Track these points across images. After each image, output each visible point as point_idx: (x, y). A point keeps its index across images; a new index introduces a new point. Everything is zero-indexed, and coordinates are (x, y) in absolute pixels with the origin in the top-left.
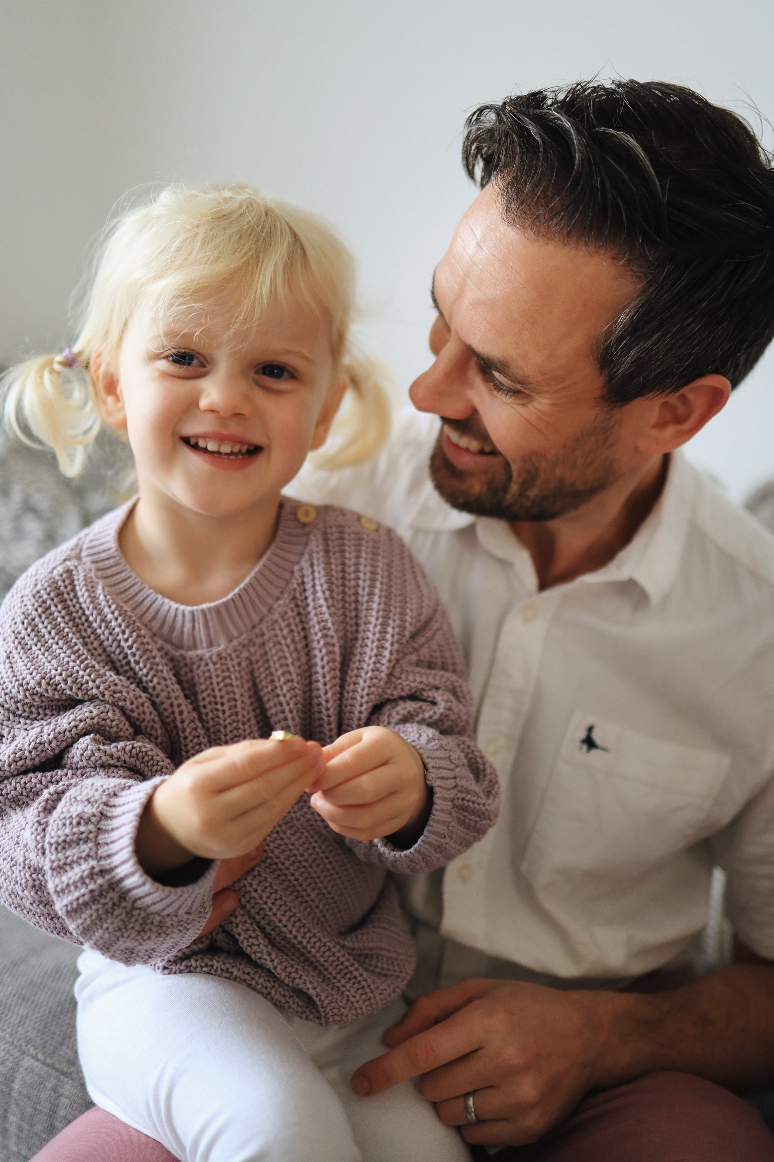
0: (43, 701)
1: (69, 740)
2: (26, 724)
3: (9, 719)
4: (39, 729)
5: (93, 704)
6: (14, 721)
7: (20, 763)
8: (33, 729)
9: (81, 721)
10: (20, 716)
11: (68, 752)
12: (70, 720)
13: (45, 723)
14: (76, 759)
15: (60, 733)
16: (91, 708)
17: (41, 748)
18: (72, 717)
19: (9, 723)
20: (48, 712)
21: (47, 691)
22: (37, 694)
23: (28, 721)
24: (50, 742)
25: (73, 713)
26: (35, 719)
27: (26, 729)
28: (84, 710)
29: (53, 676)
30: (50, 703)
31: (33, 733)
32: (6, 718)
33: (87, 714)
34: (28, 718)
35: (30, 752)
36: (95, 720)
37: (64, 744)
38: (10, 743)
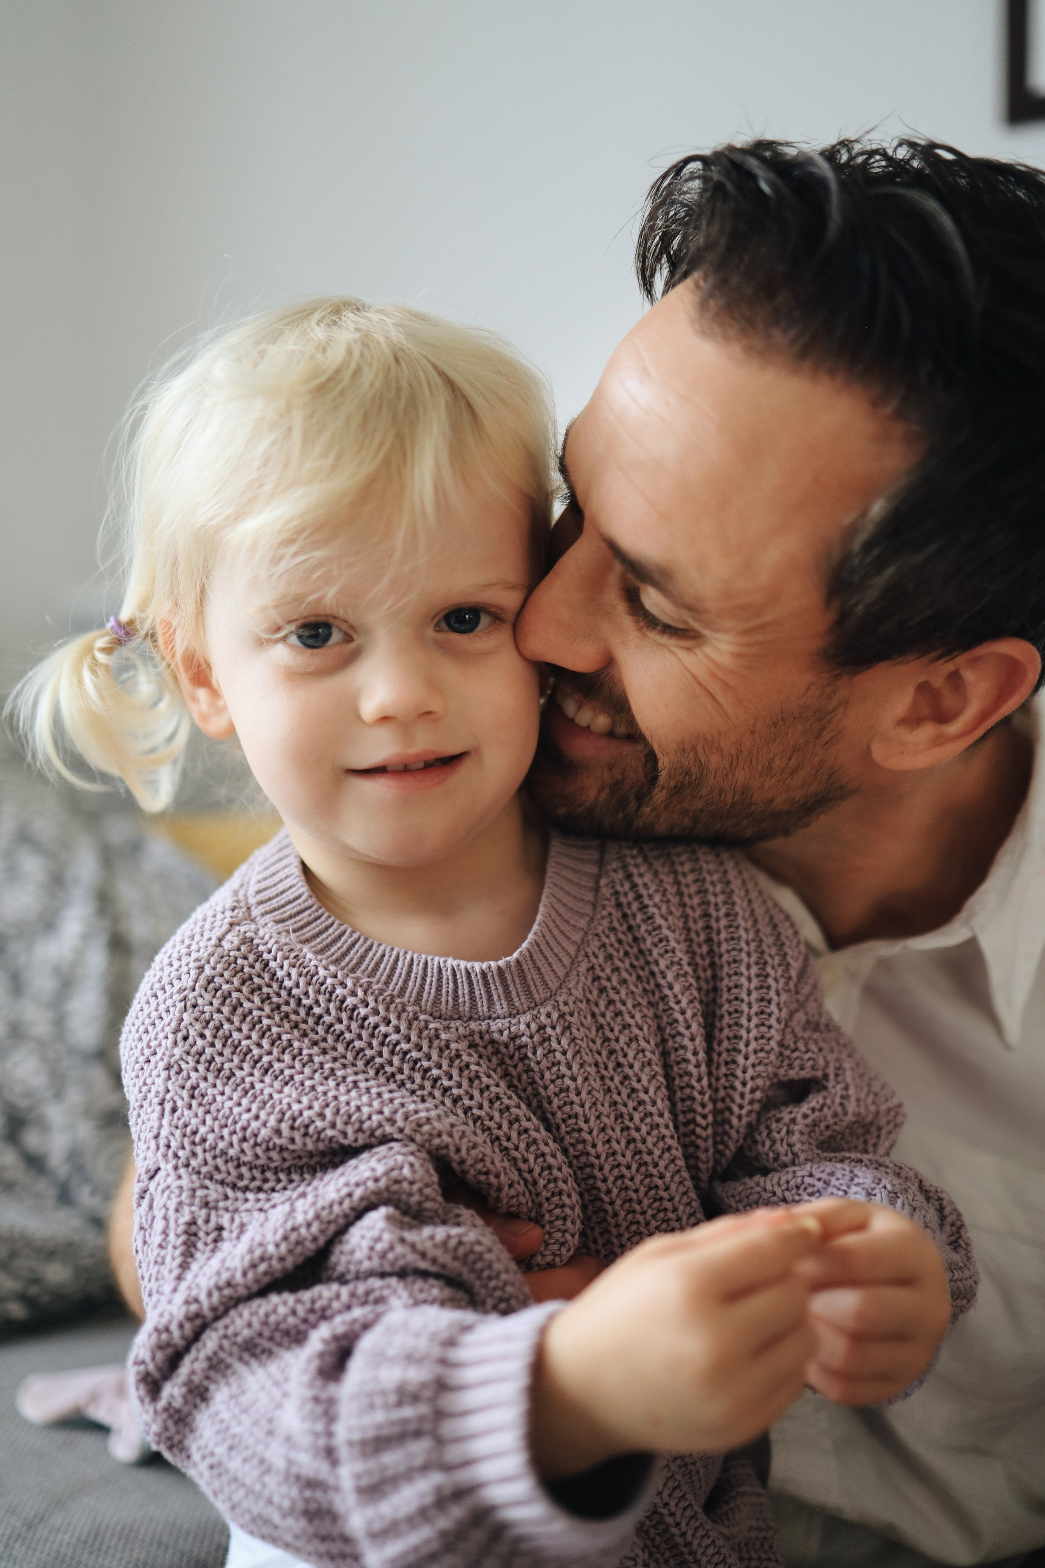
0: (284, 1160)
1: (341, 1221)
2: (258, 1200)
3: (226, 1198)
4: (287, 1207)
5: (376, 1157)
6: (236, 1199)
7: (262, 1267)
8: (274, 1206)
9: (357, 1185)
10: (246, 1189)
11: (341, 1242)
12: (340, 1186)
13: (295, 1195)
14: (358, 1255)
15: (323, 1208)
16: (373, 1163)
17: (293, 1237)
18: (342, 1180)
19: (229, 1203)
20: (295, 1176)
21: (292, 1140)
22: (274, 1148)
23: (262, 1196)
24: (309, 1225)
25: (343, 1174)
26: (273, 1190)
27: (261, 1210)
28: (362, 1167)
29: (297, 1113)
30: (297, 1161)
31: (277, 1215)
32: (221, 1197)
33: (367, 1174)
34: (260, 1189)
35: (277, 1246)
36: (382, 1183)
37: (332, 1228)
38: (238, 1238)
